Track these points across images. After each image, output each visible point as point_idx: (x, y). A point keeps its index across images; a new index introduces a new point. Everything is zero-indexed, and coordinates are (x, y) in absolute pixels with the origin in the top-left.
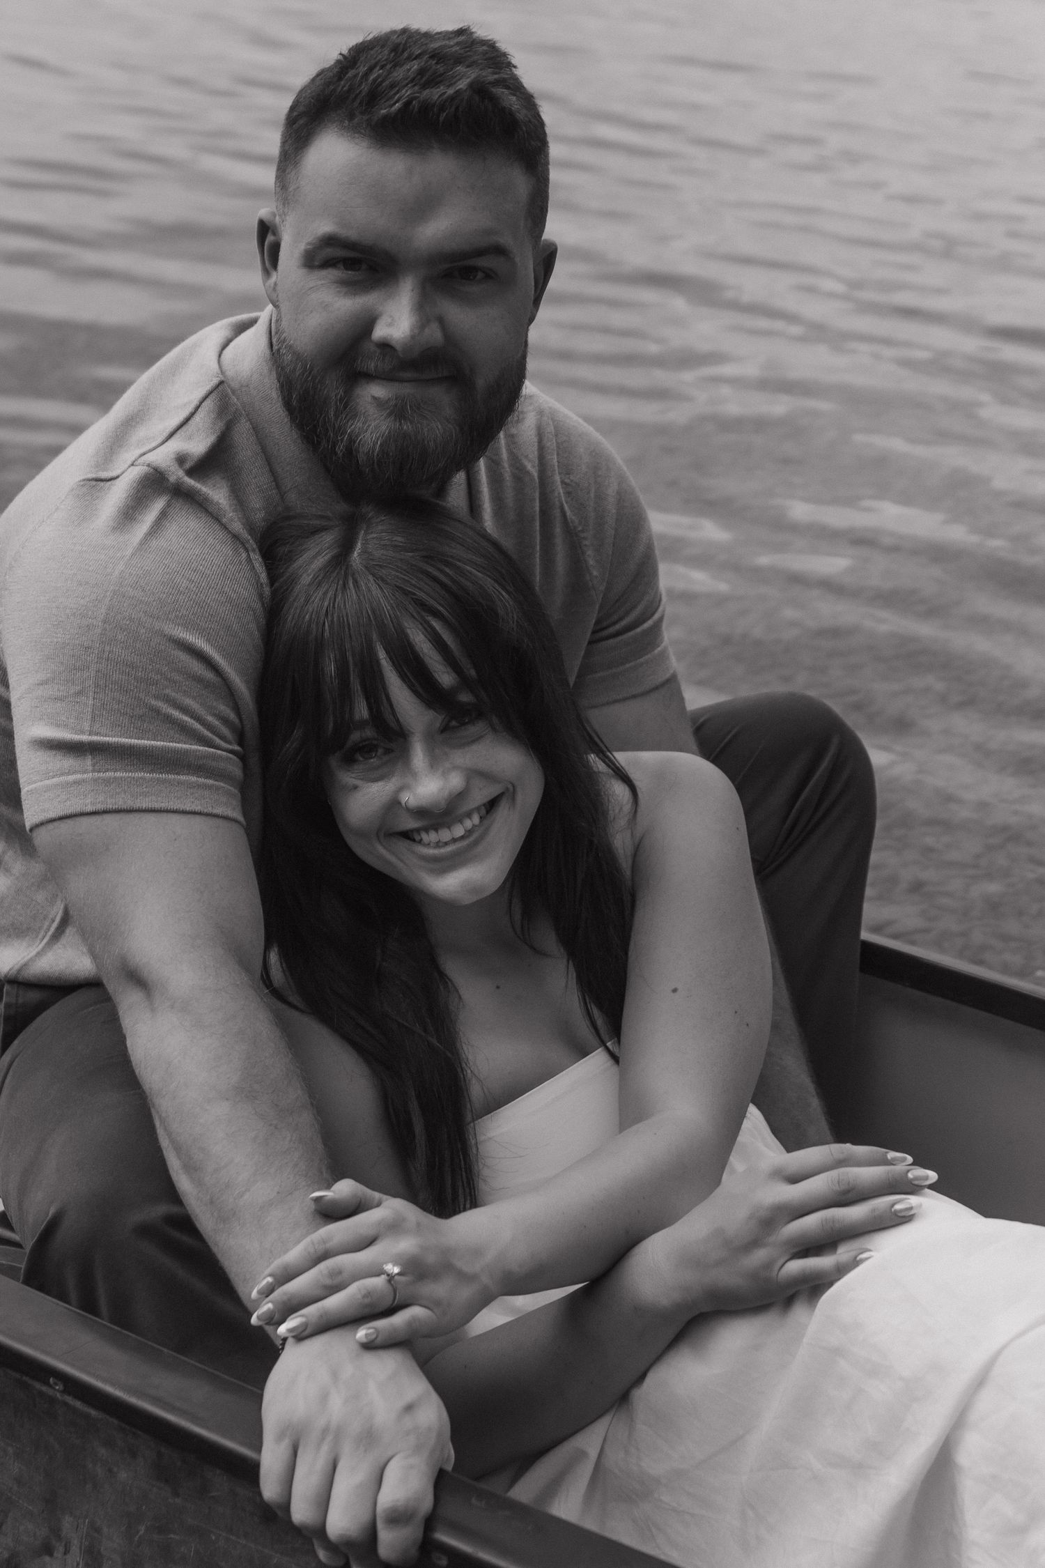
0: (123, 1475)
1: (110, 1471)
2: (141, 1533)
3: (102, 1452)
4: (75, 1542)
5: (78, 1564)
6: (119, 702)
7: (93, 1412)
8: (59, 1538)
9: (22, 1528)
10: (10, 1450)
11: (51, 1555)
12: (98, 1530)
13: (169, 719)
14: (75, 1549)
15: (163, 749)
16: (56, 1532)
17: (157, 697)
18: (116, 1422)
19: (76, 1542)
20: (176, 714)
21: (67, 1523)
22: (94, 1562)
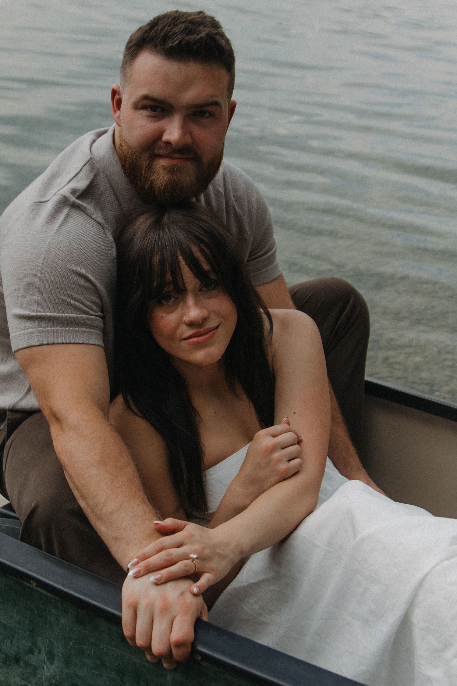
0: (63, 621)
1: (57, 619)
2: (71, 645)
3: (54, 611)
4: (43, 649)
5: (44, 658)
6: (49, 298)
7: (49, 595)
8: (36, 647)
9: (20, 642)
10: (15, 610)
11: (33, 654)
12: (52, 644)
13: (70, 304)
14: (43, 651)
15: (67, 317)
16: (35, 644)
17: (64, 295)
18: (59, 599)
20: (72, 302)
21: (39, 640)
22: (51, 657)
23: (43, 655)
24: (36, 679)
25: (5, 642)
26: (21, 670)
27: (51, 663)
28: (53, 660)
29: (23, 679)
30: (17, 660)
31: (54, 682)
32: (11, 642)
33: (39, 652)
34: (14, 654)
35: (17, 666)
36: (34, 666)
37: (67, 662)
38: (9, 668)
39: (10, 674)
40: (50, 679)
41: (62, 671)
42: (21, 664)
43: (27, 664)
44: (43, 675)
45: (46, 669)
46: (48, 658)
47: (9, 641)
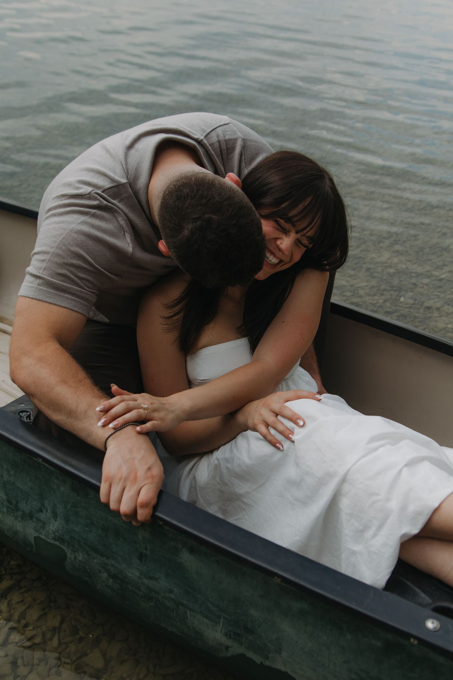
0: (62, 489)
1: (58, 487)
2: (69, 507)
3: (56, 481)
5: (50, 516)
7: (52, 468)
8: (44, 507)
9: (33, 503)
10: (28, 479)
11: (42, 512)
12: (56, 506)
14: (49, 511)
16: (43, 505)
18: (59, 472)
19: (49, 509)
21: (46, 502)
22: (55, 516)
23: (49, 514)
24: (45, 531)
25: (22, 502)
26: (34, 524)
27: (56, 520)
28: (57, 518)
29: (36, 531)
30: (31, 516)
31: (57, 534)
32: (27, 502)
33: (47, 512)
34: (29, 512)
35: (31, 521)
36: (43, 522)
37: (67, 520)
38: (26, 522)
39: (27, 526)
40: (55, 532)
41: (63, 527)
42: (34, 519)
43: (38, 520)
44: (49, 529)
45: (52, 525)
46: (53, 516)
47: (25, 502)
